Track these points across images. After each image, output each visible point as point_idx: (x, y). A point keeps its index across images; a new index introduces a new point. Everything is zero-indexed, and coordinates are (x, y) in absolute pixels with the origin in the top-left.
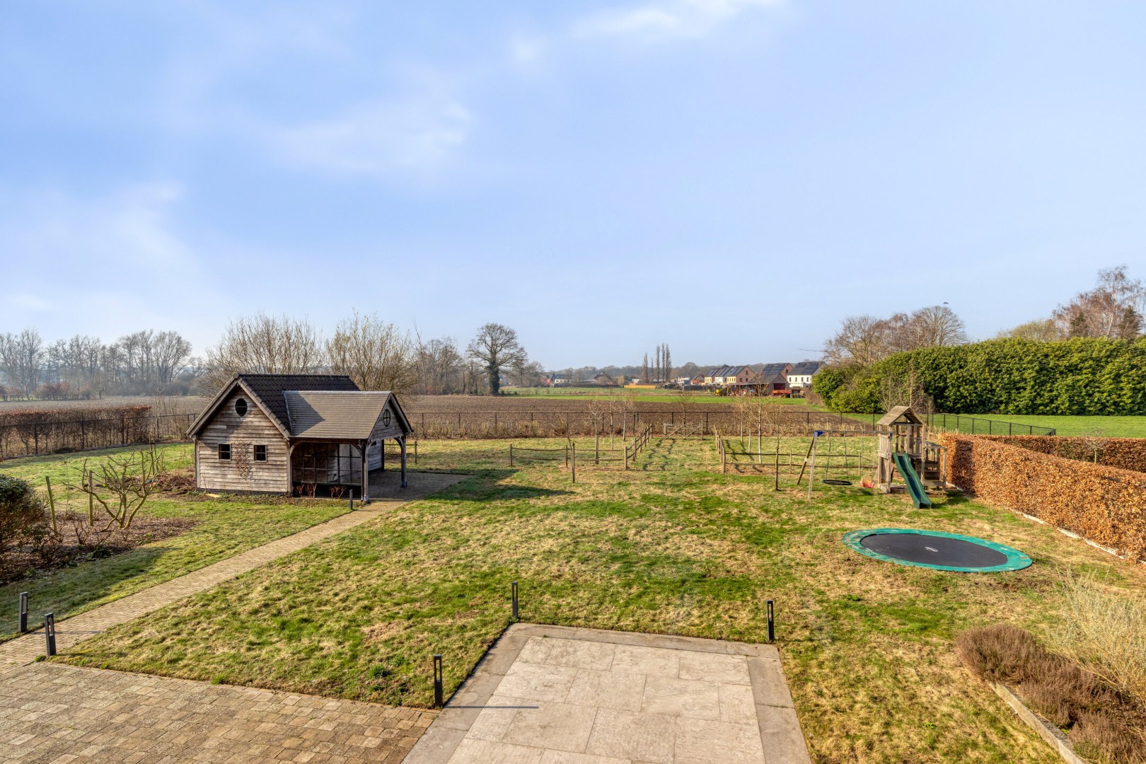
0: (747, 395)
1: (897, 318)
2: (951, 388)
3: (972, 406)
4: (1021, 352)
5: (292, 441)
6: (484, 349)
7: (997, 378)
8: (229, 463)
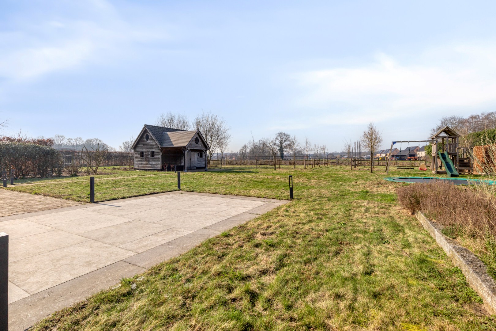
0: (396, 160)
1: (472, 117)
5: (162, 149)
6: (278, 142)
8: (143, 159)
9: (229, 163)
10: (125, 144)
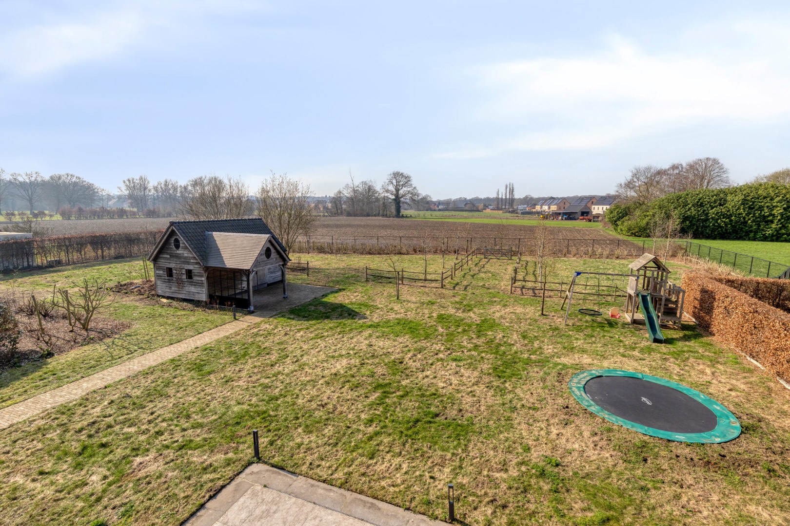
0: (561, 220)
1: (674, 167)
2: (711, 220)
3: (728, 233)
4: (772, 194)
5: (207, 269)
6: (391, 188)
7: (750, 214)
8: (172, 280)
9: (318, 248)
10: (127, 183)
